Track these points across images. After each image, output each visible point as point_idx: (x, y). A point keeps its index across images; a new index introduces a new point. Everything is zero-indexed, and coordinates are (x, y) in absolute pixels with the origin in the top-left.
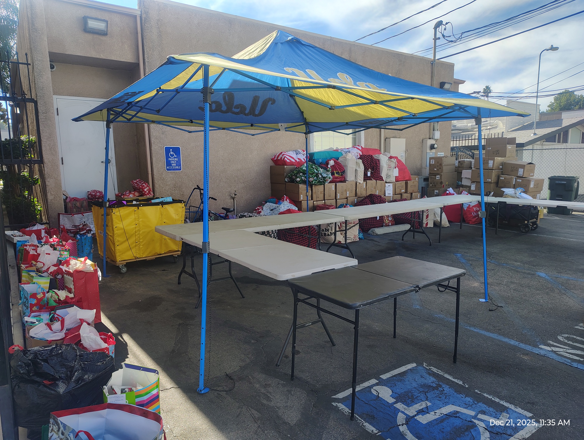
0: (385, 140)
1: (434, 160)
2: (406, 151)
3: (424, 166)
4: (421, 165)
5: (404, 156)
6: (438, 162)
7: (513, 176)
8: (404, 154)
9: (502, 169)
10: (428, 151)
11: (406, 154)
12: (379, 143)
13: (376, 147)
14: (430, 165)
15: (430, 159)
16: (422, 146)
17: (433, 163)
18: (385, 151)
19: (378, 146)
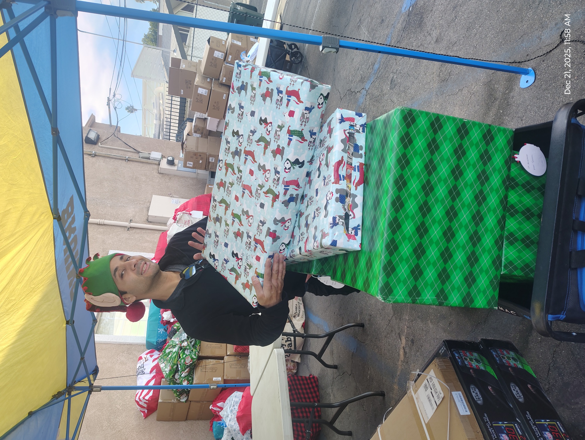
0: (151, 222)
1: (188, 162)
2: (171, 196)
3: (194, 175)
4: (192, 179)
5: (177, 199)
6: (192, 157)
7: (223, 65)
8: (175, 200)
9: (211, 79)
10: (175, 168)
11: (174, 196)
12: (152, 231)
13: (158, 235)
14: (194, 167)
15: (185, 166)
16: (168, 175)
17: (192, 163)
18: (165, 224)
19: (157, 232)
